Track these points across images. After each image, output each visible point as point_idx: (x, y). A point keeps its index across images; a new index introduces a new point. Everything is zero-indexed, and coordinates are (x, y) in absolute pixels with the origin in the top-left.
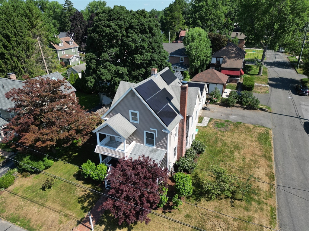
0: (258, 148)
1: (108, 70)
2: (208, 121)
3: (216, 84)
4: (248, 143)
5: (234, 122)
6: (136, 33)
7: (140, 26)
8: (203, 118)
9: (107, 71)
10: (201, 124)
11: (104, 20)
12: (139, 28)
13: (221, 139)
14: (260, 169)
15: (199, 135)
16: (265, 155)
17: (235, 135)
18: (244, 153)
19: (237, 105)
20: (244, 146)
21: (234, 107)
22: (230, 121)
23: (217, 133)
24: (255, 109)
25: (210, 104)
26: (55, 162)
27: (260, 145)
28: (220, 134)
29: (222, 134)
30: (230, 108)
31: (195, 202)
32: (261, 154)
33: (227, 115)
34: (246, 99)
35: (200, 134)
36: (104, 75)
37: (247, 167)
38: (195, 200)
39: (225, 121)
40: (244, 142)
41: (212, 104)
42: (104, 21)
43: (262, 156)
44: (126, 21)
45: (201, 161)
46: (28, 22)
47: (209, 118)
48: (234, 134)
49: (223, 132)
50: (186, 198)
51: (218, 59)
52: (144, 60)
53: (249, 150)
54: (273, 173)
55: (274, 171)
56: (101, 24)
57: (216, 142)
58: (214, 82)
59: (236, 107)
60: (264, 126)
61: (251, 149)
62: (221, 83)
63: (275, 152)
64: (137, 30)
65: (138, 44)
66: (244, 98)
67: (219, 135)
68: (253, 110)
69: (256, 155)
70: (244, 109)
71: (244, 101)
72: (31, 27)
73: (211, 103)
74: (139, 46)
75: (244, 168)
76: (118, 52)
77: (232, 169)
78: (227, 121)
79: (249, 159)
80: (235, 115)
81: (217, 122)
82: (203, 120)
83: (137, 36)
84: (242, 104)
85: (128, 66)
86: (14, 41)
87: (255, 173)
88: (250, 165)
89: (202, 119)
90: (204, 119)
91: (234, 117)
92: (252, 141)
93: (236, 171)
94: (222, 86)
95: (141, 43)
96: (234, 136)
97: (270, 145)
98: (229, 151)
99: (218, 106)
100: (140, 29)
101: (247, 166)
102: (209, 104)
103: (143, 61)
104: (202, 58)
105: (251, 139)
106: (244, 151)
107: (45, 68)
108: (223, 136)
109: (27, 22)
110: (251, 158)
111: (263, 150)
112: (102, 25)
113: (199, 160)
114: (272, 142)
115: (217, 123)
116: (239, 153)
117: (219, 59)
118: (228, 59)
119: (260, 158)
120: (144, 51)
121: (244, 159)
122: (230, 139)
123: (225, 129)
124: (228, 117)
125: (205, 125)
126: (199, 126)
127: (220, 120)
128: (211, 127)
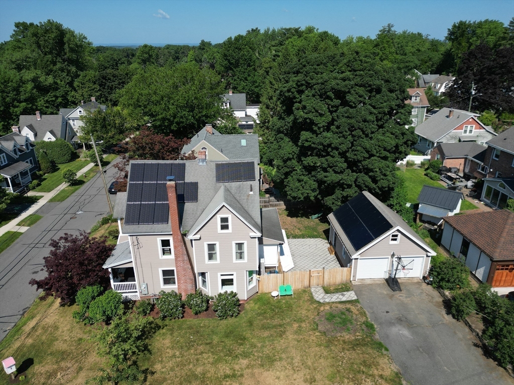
2: (344, 299)
3: (481, 250)
5: (375, 337)
8: (348, 291)
10: (323, 294)
13: (285, 331)
15: (278, 302)
17: (315, 350)
18: (253, 374)
21: (466, 324)
22: (373, 331)
23: (301, 322)
24: (504, 368)
25: (431, 285)
28: (304, 326)
29: (306, 329)
30: (453, 320)
33: (402, 320)
35: (284, 301)
39: (365, 323)
40: (297, 369)
41: (434, 288)
45: (200, 323)
47: (355, 298)
48: (318, 345)
49: (314, 330)
57: (268, 327)
58: (477, 243)
62: (488, 252)
67: (296, 325)
68: (498, 364)
70: (475, 345)
78: (368, 326)
90: (345, 293)
91: (405, 332)
94: (489, 261)
96: (311, 347)
99: (439, 299)
108: (299, 332)
113: (201, 320)
115: (343, 313)
121: (234, 376)
123: (330, 330)
124: (391, 324)
125: (322, 301)
126: (314, 294)
127: (363, 314)
128: (319, 309)
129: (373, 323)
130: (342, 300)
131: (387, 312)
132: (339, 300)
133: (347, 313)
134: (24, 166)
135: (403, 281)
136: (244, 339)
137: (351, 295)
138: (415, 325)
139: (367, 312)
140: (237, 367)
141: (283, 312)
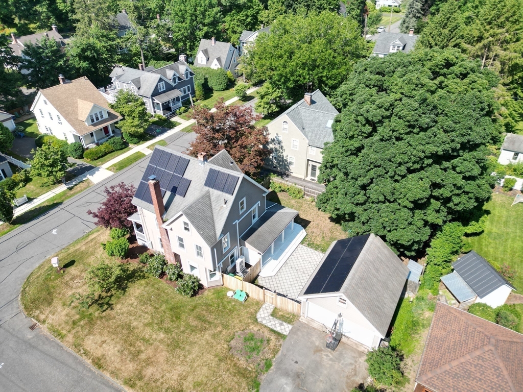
0: (162, 377)
2: (277, 329)
4: (181, 369)
5: (262, 377)
8: (289, 323)
13: (207, 329)
14: (117, 353)
15: (229, 302)
16: (140, 379)
17: (210, 357)
18: (158, 348)
20: (175, 357)
22: (266, 370)
23: (226, 329)
28: (224, 333)
32: (146, 375)
33: (298, 377)
35: (233, 303)
37: (129, 337)
39: (268, 360)
40: (184, 363)
43: (141, 374)
45: (167, 289)
47: (286, 333)
48: (216, 355)
49: (227, 341)
53: (161, 360)
54: (103, 370)
57: (201, 319)
61: (163, 366)
67: (219, 329)
69: (147, 365)
75: (129, 333)
78: (266, 364)
79: (142, 348)
81: (268, 343)
82: (280, 322)
87: (114, 342)
88: (131, 344)
89: (284, 320)
90: (284, 323)
91: (286, 387)
96: (210, 353)
101: (131, 339)
106: (162, 351)
108: (215, 336)
110: (144, 354)
111: (153, 384)
113: (169, 287)
115: (261, 341)
122: (202, 343)
123: (237, 349)
124: (286, 374)
125: (259, 320)
126: (261, 310)
127: (275, 352)
128: (249, 326)
129: (274, 364)
130: (275, 329)
131: (296, 362)
132: (273, 327)
133: (265, 342)
134: (177, 93)
135: (349, 342)
136: (178, 318)
137: (285, 329)
138: (305, 388)
139: (280, 352)
140: (154, 336)
141: (222, 312)
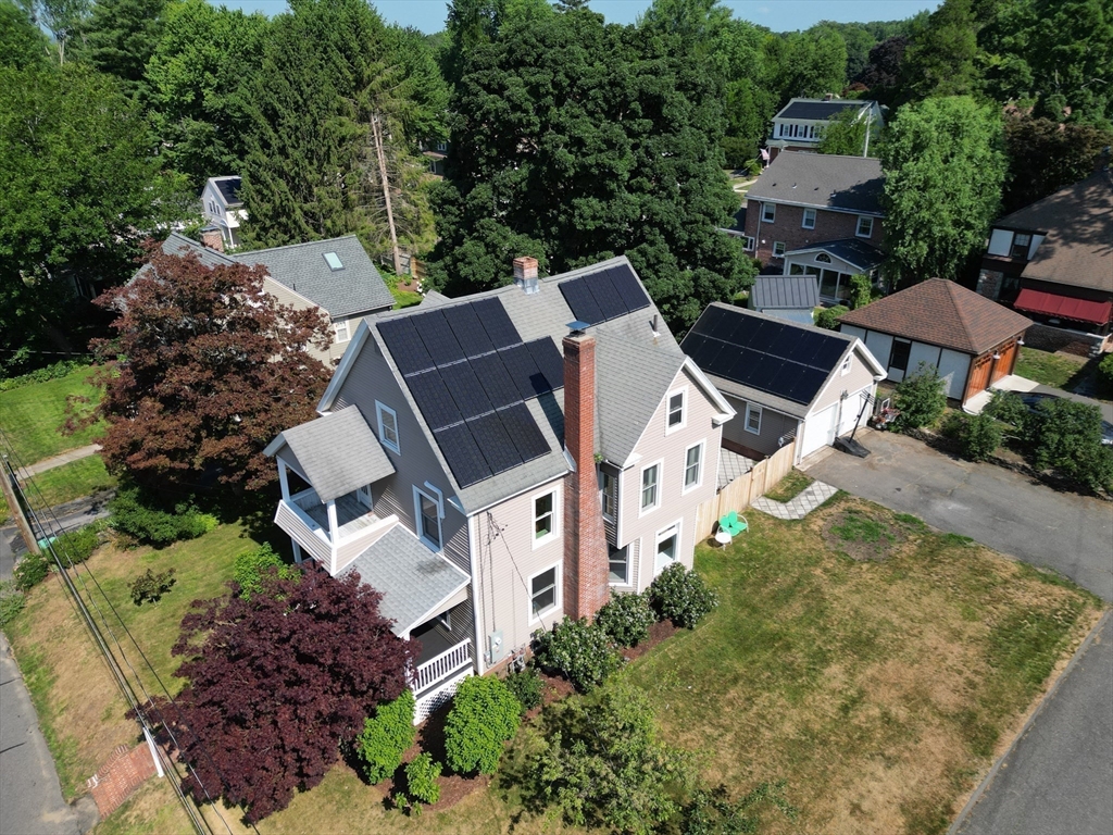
0: (960, 673)
1: (487, 245)
2: (821, 499)
3: (942, 347)
4: (932, 637)
5: (935, 530)
6: (591, 114)
7: (607, 88)
8: (809, 484)
9: (482, 250)
10: (782, 507)
11: (489, 67)
12: (604, 96)
13: (818, 590)
14: (895, 770)
15: (738, 551)
16: (972, 716)
17: (896, 591)
18: (873, 679)
19: (1011, 456)
20: (901, 648)
21: (991, 462)
22: (920, 523)
23: (817, 562)
24: (1093, 494)
25: (888, 429)
26: (224, 524)
27: (983, 664)
28: (829, 566)
29: (840, 569)
30: (972, 464)
31: (515, 811)
32: (957, 705)
33: (928, 492)
34: (1056, 437)
35: (744, 545)
36: (470, 263)
37: (837, 743)
38: (524, 798)
39: (897, 517)
40: (915, 632)
41: (897, 432)
42: (487, 69)
43: (956, 716)
44: (559, 68)
45: (666, 656)
46: (348, 68)
47: (834, 490)
48: (891, 582)
49: (851, 563)
50: (501, 780)
51: (1022, 240)
52: (611, 221)
53: (910, 674)
54: (949, 810)
55: (964, 803)
56: (477, 82)
57: (784, 597)
58: (931, 339)
59: (1003, 464)
60: (1081, 580)
61: (927, 670)
62: (960, 346)
63: (1041, 719)
64: (597, 105)
65: (590, 160)
66: (1049, 429)
67: (818, 572)
68: (1082, 494)
69: (926, 701)
70: (1034, 484)
71: (1048, 447)
72: (354, 84)
73: (893, 428)
74: (591, 166)
75: (824, 743)
76: (524, 184)
77: (762, 730)
78: (905, 521)
79: (876, 712)
80: (963, 501)
81: (856, 512)
82: (803, 493)
83: (595, 126)
84: (1033, 459)
85: (555, 238)
86: (289, 127)
87: (857, 780)
88: (861, 738)
89: (799, 488)
90: (809, 489)
91: (953, 506)
92: (956, 635)
93: (775, 742)
94: (965, 360)
95: (603, 156)
96: (885, 591)
97: (1039, 679)
98: (815, 648)
99: (922, 445)
100: (606, 100)
101: (845, 739)
102: (882, 429)
103: (607, 225)
104: (936, 229)
105: (956, 624)
106: (881, 670)
107: (387, 221)
108: (836, 579)
109: (345, 70)
110: (894, 710)
111: (982, 691)
112: (479, 84)
113: (659, 650)
114: (1062, 666)
115: (852, 520)
116: (851, 672)
117: (1028, 237)
118: (1063, 244)
119: (937, 721)
120: (613, 186)
121: (854, 702)
122: (856, 600)
124: (924, 503)
125: (795, 516)
126: (768, 512)
127: (877, 506)
128: (813, 531)
129: (904, 513)
131: (898, 490)
132: (815, 504)
133: (855, 516)
137: (822, 489)
139: (877, 502)
141: (769, 562)
